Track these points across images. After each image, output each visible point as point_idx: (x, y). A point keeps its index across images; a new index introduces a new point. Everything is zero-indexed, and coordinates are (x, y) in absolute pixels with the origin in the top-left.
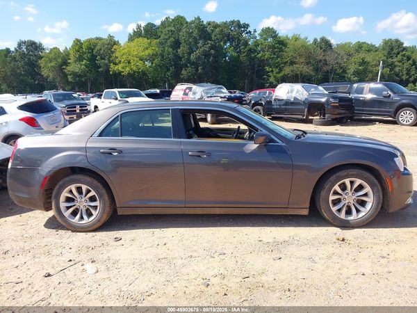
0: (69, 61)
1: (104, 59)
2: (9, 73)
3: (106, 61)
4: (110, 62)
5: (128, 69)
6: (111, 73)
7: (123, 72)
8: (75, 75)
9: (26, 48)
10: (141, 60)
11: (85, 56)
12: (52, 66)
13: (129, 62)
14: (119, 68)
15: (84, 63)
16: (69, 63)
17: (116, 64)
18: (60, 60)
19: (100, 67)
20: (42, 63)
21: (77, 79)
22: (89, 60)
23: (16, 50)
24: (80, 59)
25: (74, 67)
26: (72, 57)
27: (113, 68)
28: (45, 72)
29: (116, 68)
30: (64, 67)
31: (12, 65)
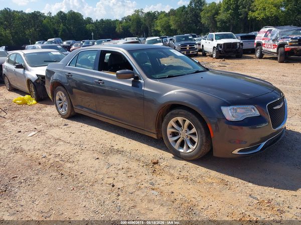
0: (219, 12)
1: (245, 8)
2: (182, 22)
3: (246, 10)
4: (249, 10)
5: (262, 15)
6: (249, 19)
7: (257, 18)
8: (222, 22)
9: (195, 5)
10: (275, 6)
11: (231, 7)
12: (208, 16)
13: (264, 9)
14: (255, 14)
15: (229, 12)
16: (219, 13)
17: (253, 11)
18: (213, 11)
19: (241, 15)
20: (202, 14)
21: (223, 24)
22: (234, 9)
23: (189, 6)
24: (227, 9)
25: (223, 16)
26: (222, 8)
27: (251, 14)
28: (203, 21)
29: (253, 14)
30: (216, 16)
31: (185, 17)
